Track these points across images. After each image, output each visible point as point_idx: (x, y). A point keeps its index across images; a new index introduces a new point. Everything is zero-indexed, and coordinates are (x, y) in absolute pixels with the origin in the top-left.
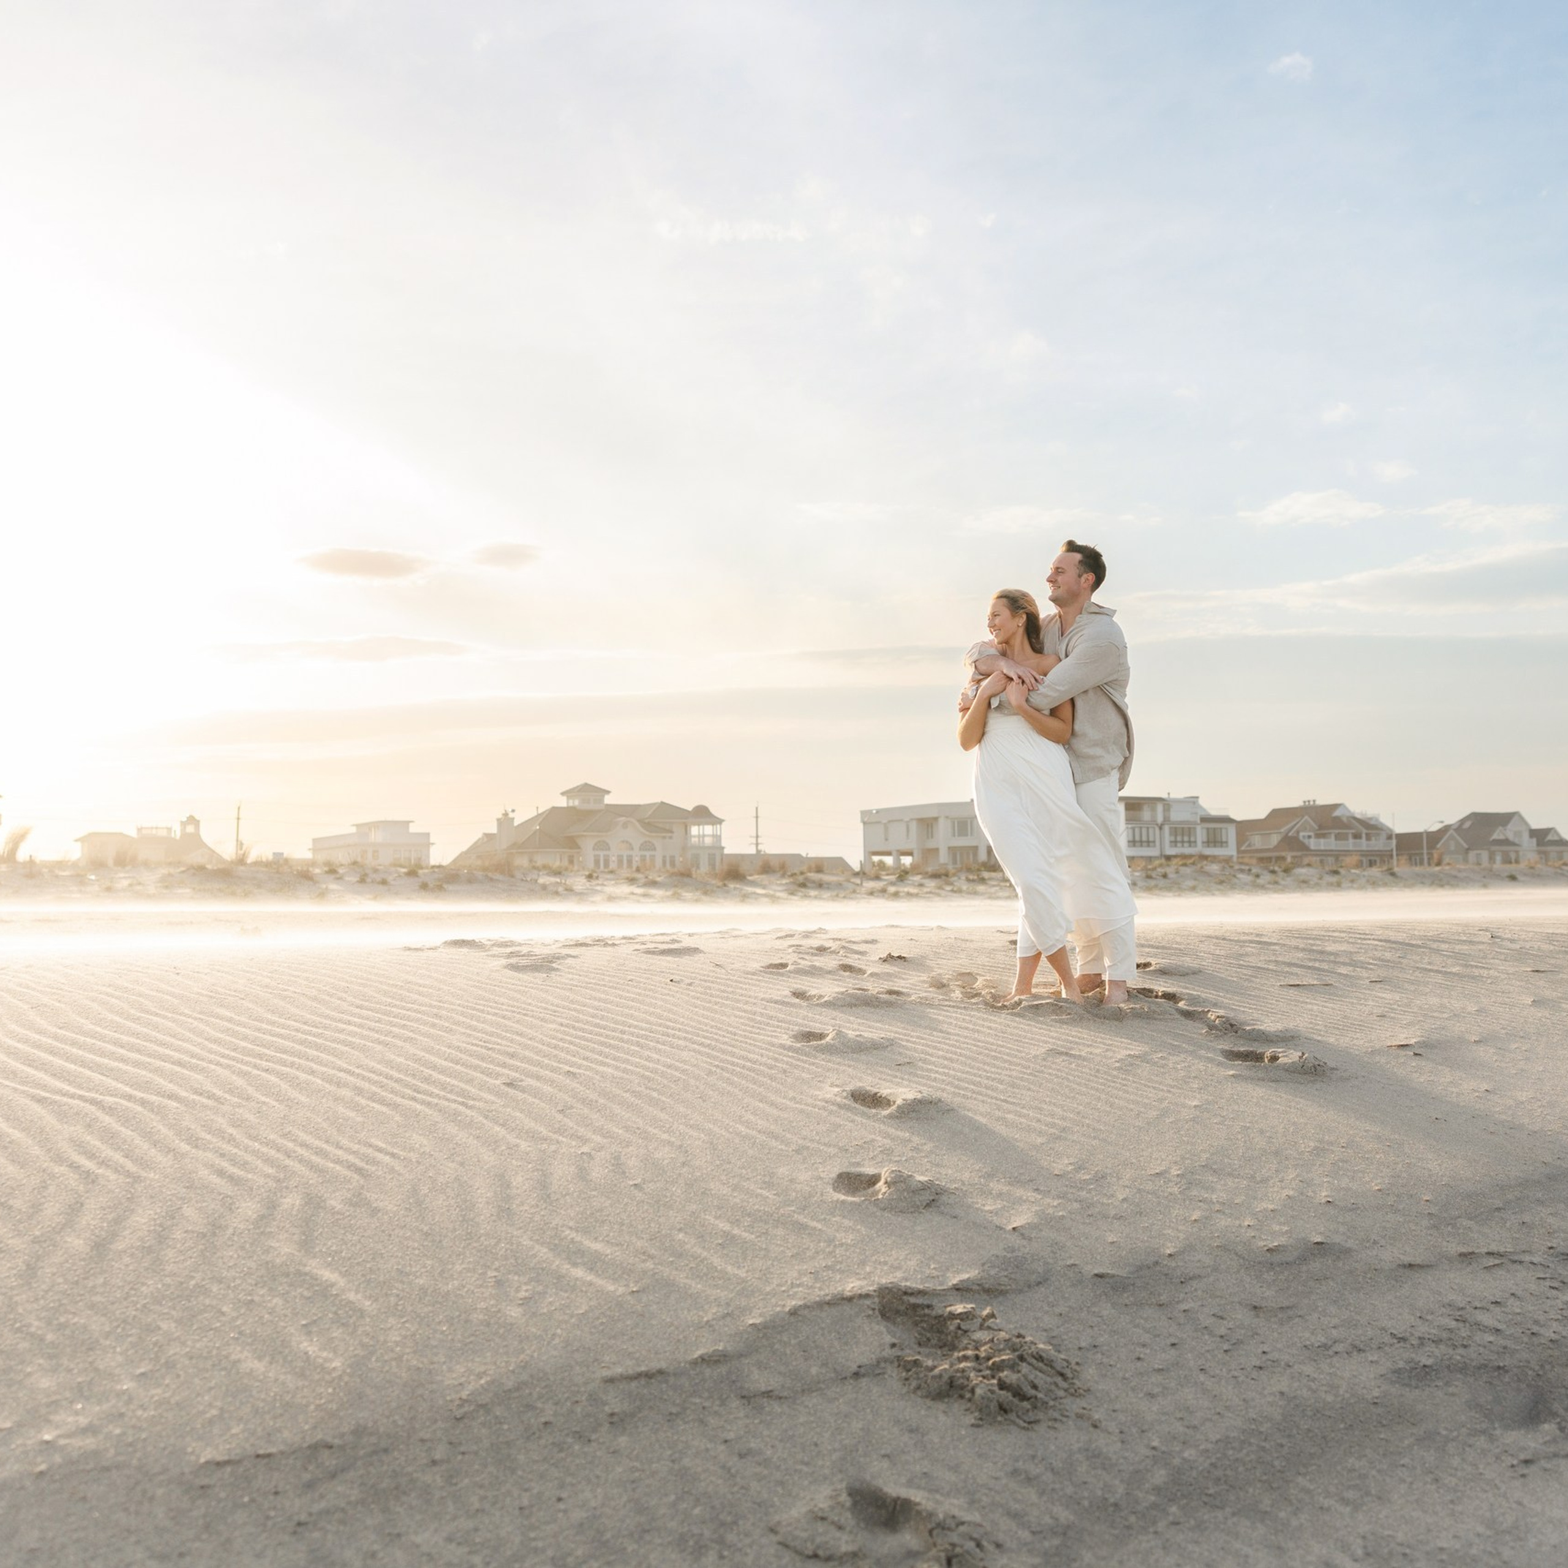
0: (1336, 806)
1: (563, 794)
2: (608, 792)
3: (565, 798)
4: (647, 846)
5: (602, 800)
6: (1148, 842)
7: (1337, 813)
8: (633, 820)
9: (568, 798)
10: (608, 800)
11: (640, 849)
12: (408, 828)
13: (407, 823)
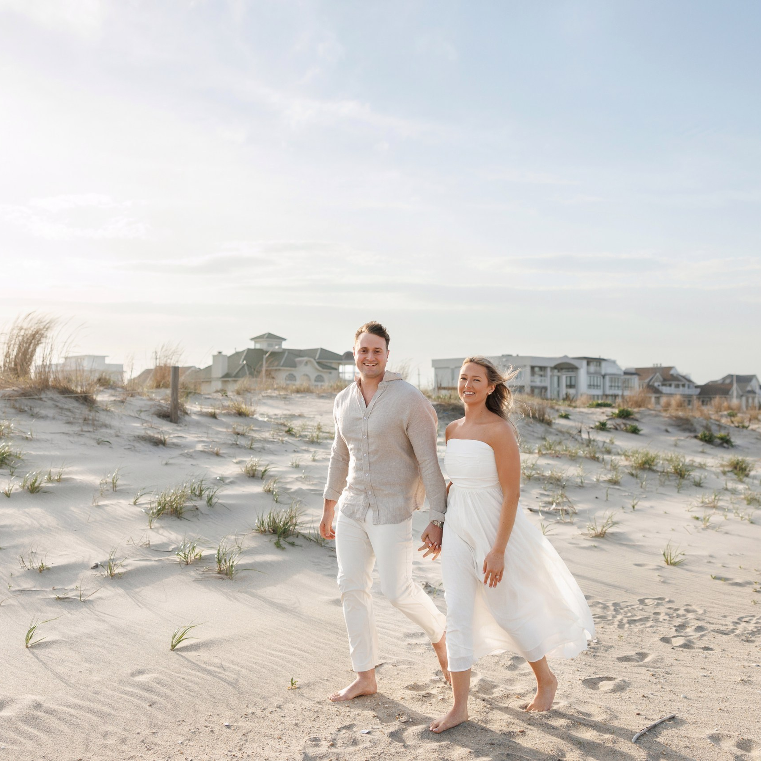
0: (670, 368)
1: (252, 339)
2: (285, 340)
3: (253, 343)
4: (319, 379)
5: (280, 345)
6: (597, 386)
7: (672, 372)
8: (312, 360)
9: (256, 342)
10: (285, 345)
11: (315, 381)
12: (104, 360)
13: (103, 357)
